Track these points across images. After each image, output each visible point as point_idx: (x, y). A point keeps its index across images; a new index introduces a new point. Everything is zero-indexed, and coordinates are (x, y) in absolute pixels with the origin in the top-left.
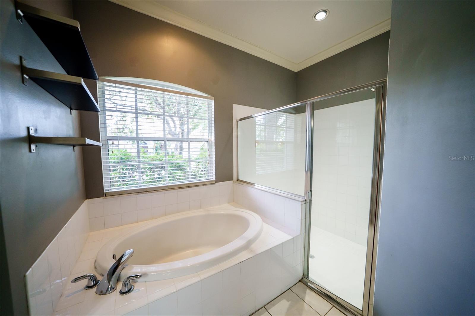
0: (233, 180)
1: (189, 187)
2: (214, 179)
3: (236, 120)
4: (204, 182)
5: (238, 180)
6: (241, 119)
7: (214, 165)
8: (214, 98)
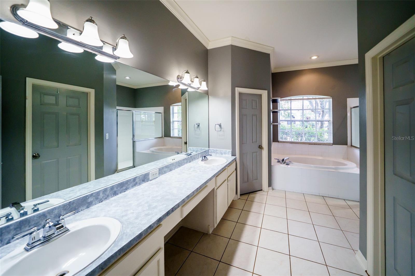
0: (347, 145)
1: (315, 144)
2: (332, 143)
3: (350, 108)
4: (324, 143)
5: (352, 146)
6: (354, 107)
7: (332, 134)
8: (332, 98)
